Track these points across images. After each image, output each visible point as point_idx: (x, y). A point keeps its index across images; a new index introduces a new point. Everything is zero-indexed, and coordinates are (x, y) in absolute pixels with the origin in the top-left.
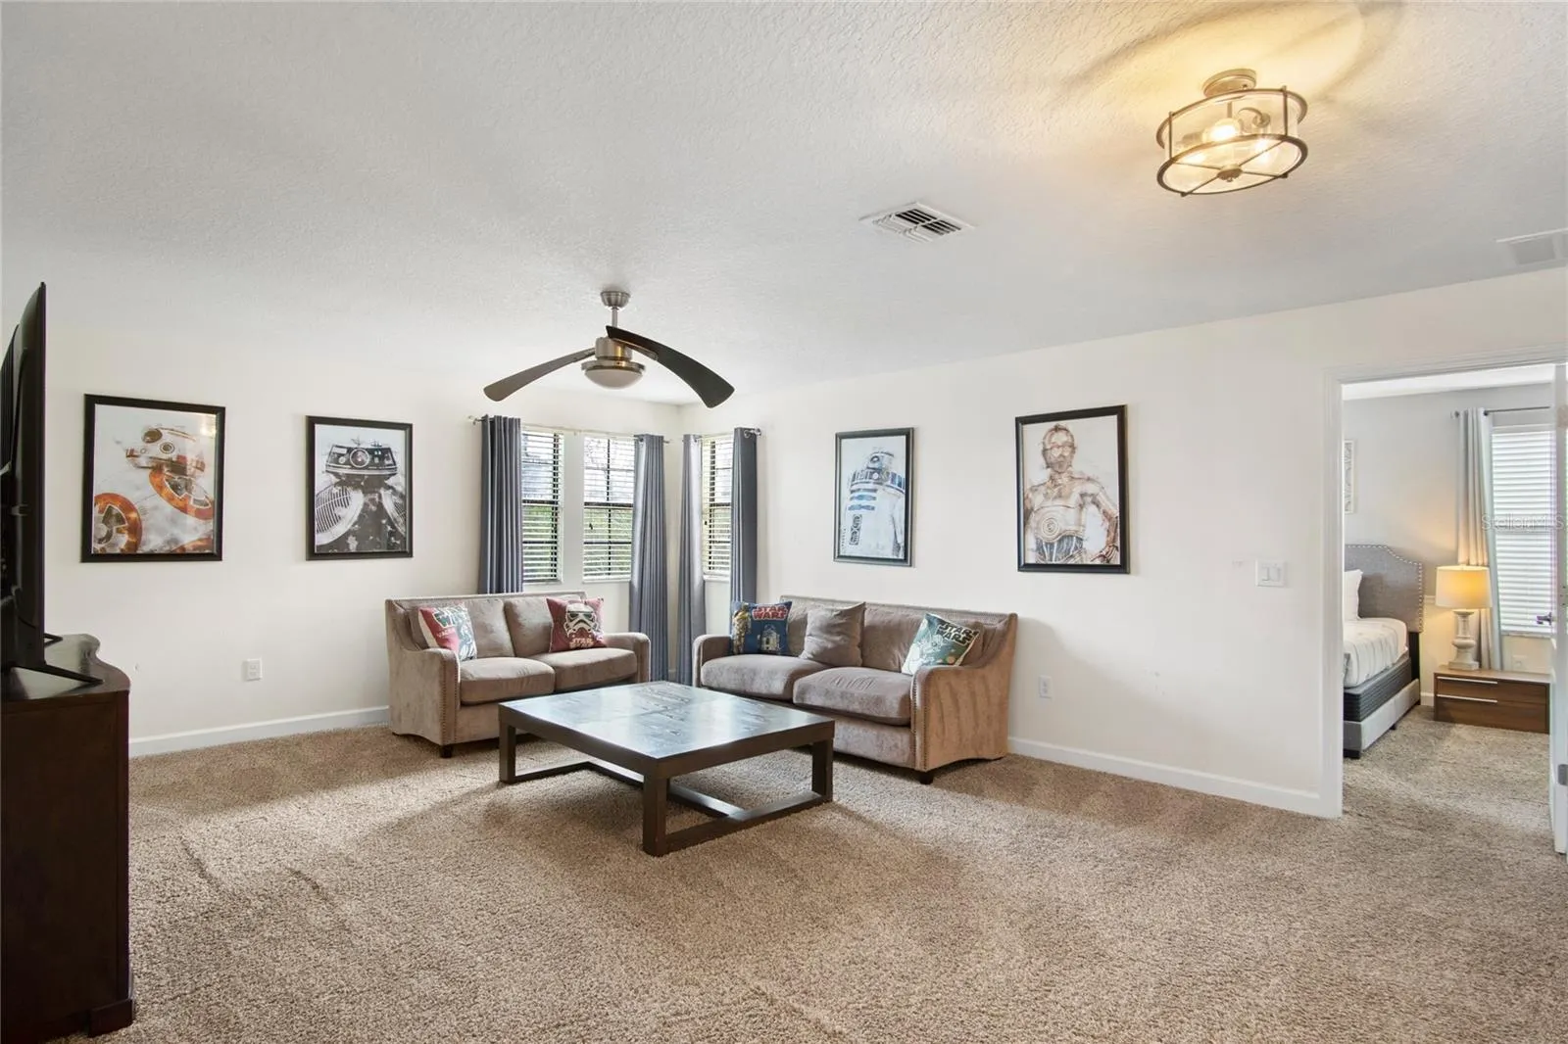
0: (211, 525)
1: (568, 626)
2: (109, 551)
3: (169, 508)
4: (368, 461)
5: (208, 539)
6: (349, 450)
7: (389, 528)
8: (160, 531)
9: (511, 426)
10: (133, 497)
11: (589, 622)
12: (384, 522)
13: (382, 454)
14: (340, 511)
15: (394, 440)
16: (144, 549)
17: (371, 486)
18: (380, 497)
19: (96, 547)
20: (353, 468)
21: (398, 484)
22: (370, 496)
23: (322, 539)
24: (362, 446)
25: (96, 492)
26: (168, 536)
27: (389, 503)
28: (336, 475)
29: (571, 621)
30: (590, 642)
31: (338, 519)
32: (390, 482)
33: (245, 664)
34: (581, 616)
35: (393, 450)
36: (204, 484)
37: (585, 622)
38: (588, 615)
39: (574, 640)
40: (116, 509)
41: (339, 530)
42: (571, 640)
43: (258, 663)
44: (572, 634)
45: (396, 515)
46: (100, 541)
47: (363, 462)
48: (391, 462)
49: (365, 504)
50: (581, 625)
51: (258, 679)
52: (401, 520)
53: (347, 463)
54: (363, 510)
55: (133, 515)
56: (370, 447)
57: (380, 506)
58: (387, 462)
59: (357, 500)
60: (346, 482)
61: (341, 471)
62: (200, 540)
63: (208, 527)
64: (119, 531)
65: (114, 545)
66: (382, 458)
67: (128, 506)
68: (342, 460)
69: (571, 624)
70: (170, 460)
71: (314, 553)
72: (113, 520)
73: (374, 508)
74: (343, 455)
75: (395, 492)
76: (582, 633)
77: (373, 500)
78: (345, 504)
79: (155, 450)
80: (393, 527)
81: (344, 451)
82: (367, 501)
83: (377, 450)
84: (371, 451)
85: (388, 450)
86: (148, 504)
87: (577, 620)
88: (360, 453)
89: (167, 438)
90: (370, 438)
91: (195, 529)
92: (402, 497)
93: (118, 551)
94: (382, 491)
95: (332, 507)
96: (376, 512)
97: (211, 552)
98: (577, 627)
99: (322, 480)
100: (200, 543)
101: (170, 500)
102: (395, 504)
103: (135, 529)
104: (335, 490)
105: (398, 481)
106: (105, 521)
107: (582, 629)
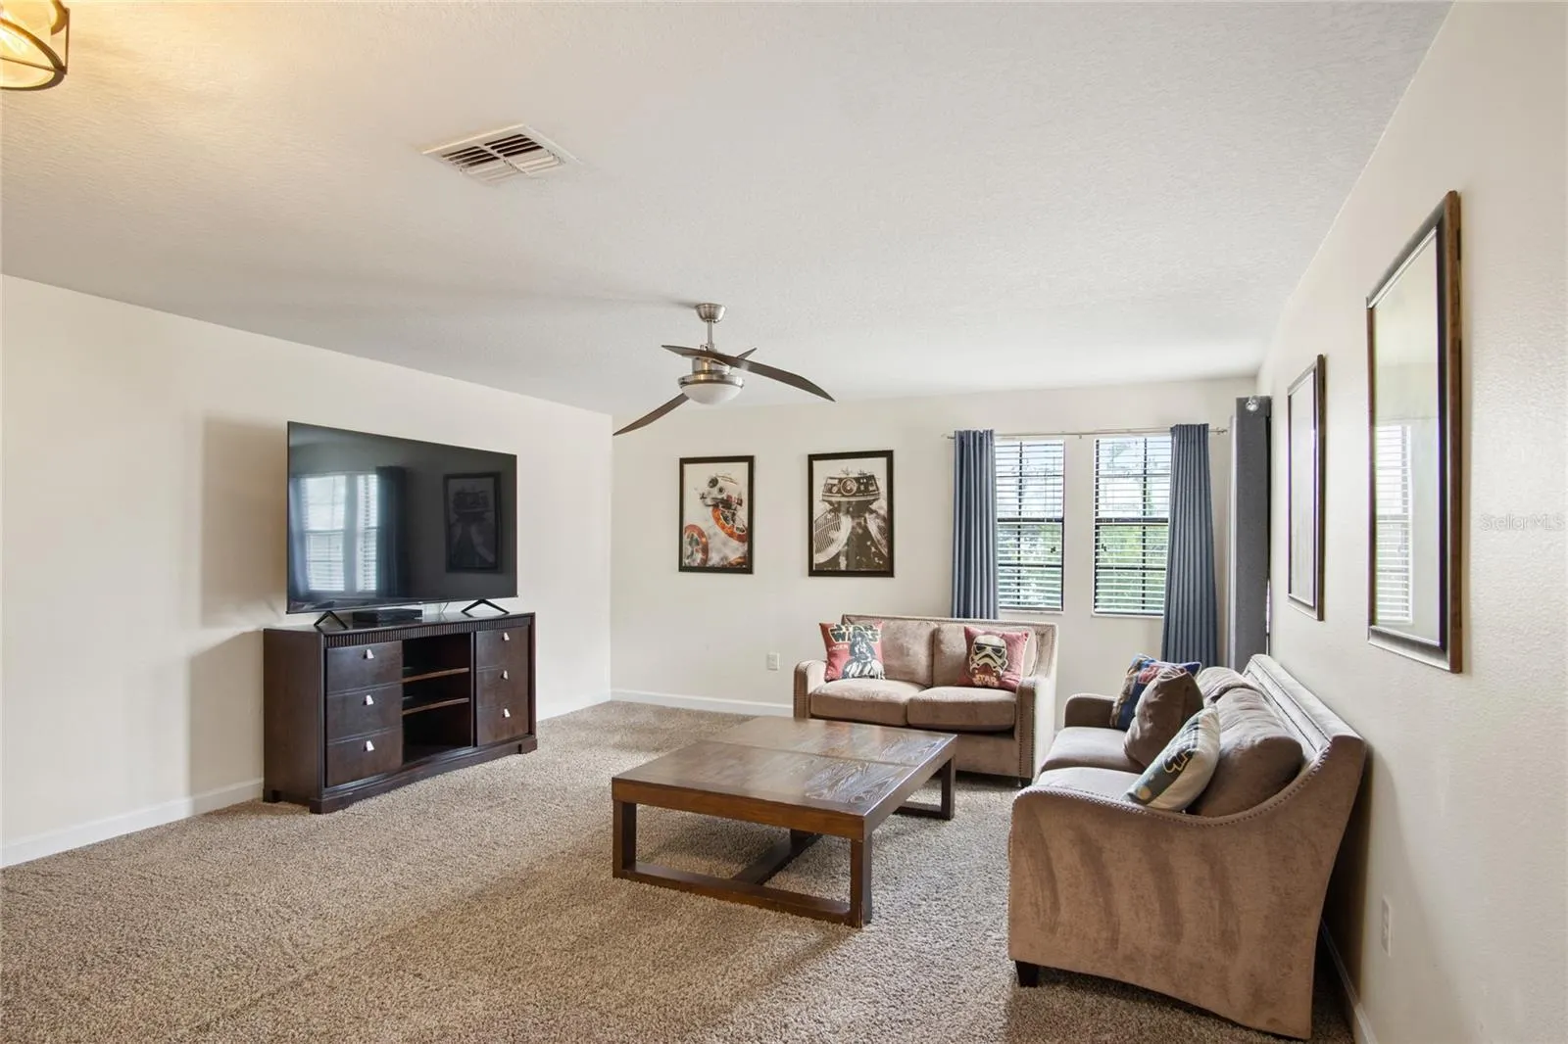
0: (746, 547)
1: (973, 660)
2: (692, 565)
3: (723, 534)
4: (855, 489)
5: (744, 557)
6: (840, 480)
7: (873, 549)
8: (719, 551)
9: (981, 439)
10: (703, 526)
11: (995, 657)
12: (869, 543)
13: (866, 482)
14: (833, 534)
15: (876, 467)
16: (710, 563)
17: (860, 510)
18: (865, 520)
19: (686, 561)
20: (843, 496)
21: (881, 508)
22: (857, 521)
23: (820, 558)
24: (851, 476)
25: (685, 526)
26: (722, 555)
27: (873, 526)
28: (830, 503)
29: (977, 654)
30: (994, 680)
31: (832, 541)
32: (874, 506)
33: (768, 658)
34: (989, 651)
35: (876, 476)
36: (742, 514)
37: (991, 658)
38: (997, 650)
39: (978, 676)
40: (696, 536)
41: (832, 551)
42: (974, 675)
43: (776, 657)
44: (975, 669)
45: (879, 537)
46: (688, 558)
47: (851, 490)
48: (874, 488)
49: (853, 528)
50: (987, 660)
51: (776, 669)
52: (884, 542)
53: (839, 492)
54: (851, 533)
55: (704, 540)
56: (856, 476)
57: (866, 529)
58: (871, 489)
59: (847, 524)
60: (836, 509)
61: (834, 499)
62: (740, 558)
63: (743, 548)
64: (697, 551)
65: (694, 561)
66: (867, 485)
67: (701, 534)
68: (835, 489)
69: (976, 658)
70: (723, 499)
71: (815, 571)
72: (694, 544)
73: (860, 531)
74: (835, 485)
75: (878, 516)
76: (986, 669)
77: (859, 524)
78: (837, 528)
79: (715, 492)
80: (876, 548)
81: (836, 482)
82: (855, 524)
83: (863, 478)
84: (857, 480)
85: (872, 477)
86: (711, 532)
87: (983, 654)
88: (849, 483)
89: (721, 483)
90: (856, 467)
91: (737, 549)
92: (884, 519)
93: (696, 565)
94: (867, 515)
95: (827, 530)
96: (862, 535)
97: (745, 566)
98: (981, 662)
99: (820, 508)
100: (739, 560)
101: (723, 528)
102: (879, 527)
103: (705, 550)
104: (829, 517)
105: (881, 505)
106: (690, 544)
107: (986, 665)
